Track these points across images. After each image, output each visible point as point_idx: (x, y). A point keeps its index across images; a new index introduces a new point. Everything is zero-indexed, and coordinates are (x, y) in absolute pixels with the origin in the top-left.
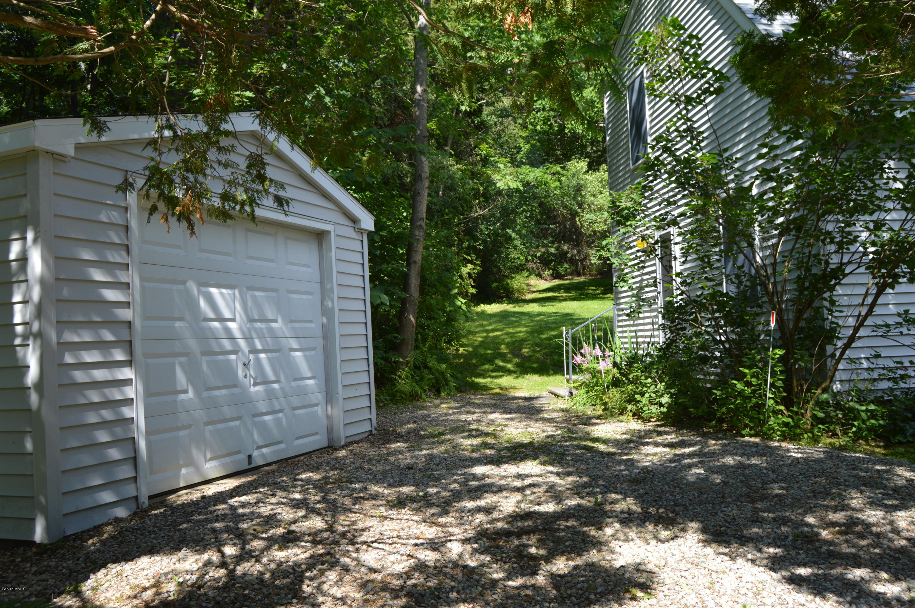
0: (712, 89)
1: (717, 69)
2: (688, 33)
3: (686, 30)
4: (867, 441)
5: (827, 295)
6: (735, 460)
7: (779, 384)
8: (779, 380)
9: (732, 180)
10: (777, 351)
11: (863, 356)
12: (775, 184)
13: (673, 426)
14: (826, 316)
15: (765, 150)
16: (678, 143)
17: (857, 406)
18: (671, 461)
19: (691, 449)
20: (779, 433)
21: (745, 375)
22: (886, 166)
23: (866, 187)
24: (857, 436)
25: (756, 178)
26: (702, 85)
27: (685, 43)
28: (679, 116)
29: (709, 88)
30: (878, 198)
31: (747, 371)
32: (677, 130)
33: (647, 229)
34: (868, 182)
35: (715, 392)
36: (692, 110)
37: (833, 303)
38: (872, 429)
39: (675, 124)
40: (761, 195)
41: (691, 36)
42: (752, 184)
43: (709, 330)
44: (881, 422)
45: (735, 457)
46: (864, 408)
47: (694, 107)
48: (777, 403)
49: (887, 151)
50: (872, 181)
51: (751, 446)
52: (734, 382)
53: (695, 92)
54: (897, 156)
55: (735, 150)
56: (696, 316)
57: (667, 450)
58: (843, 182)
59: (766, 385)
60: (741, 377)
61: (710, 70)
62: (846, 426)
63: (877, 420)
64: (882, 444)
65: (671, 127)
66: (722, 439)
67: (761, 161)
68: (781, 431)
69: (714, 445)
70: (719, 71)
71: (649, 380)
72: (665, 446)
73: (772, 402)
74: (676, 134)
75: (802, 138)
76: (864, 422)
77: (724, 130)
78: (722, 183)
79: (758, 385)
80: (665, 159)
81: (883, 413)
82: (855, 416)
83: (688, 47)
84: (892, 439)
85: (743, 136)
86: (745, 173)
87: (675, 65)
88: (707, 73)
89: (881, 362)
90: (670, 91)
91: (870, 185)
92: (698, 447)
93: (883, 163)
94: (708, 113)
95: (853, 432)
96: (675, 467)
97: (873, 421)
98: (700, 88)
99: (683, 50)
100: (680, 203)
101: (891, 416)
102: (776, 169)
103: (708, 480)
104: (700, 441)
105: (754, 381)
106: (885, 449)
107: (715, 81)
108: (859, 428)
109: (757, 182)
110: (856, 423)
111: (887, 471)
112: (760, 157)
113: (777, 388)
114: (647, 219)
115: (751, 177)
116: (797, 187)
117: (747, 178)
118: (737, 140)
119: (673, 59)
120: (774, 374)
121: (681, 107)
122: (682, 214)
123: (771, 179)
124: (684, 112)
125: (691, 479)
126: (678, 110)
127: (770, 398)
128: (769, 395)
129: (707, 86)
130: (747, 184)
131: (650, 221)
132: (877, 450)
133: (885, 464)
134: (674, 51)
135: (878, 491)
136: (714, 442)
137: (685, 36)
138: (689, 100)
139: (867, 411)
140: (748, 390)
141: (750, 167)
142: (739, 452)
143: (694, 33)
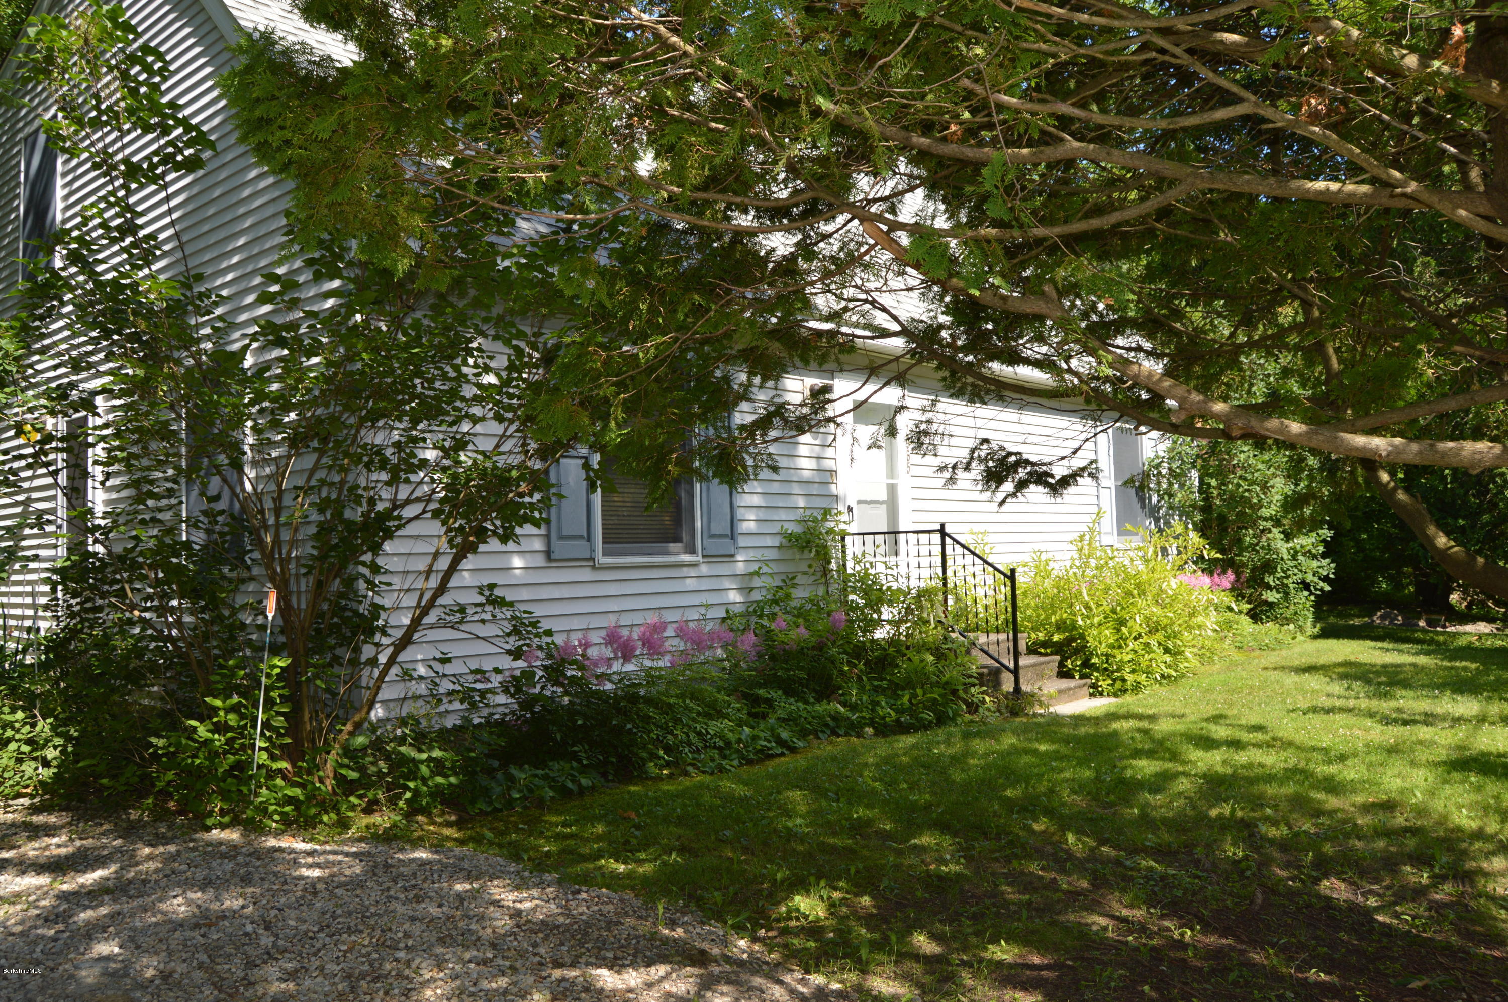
0: (179, 158)
1: (194, 121)
2: (141, 41)
3: (138, 35)
4: (429, 815)
5: (367, 557)
6: (189, 902)
7: (279, 722)
8: (279, 713)
9: (208, 337)
10: (277, 662)
11: (420, 657)
12: (286, 352)
13: (66, 809)
14: (363, 593)
15: (275, 288)
16: (103, 248)
17: (414, 754)
18: (49, 918)
19: (99, 874)
20: (276, 817)
21: (215, 710)
22: (474, 345)
23: (445, 377)
24: (414, 809)
25: (254, 337)
26: (161, 148)
27: (132, 59)
28: (112, 199)
29: (174, 155)
30: (463, 399)
31: (218, 703)
32: (104, 225)
33: (31, 410)
34: (448, 369)
35: (154, 740)
36: (137, 190)
37: (375, 569)
38: (437, 794)
39: (101, 212)
40: (262, 369)
41: (146, 49)
42: (246, 348)
43: (148, 615)
44: (453, 780)
45: (191, 895)
46: (424, 756)
47: (142, 187)
48: (273, 757)
49: (477, 321)
50: (457, 369)
51: (223, 856)
52: (193, 723)
53: (148, 158)
54: (492, 332)
55: (218, 282)
56: (123, 589)
57: (44, 880)
58: (405, 364)
59: (254, 727)
60: (206, 714)
61: (180, 122)
62: (394, 791)
63: (446, 776)
64: (453, 818)
65: (92, 217)
66: (165, 840)
67: (267, 308)
68: (281, 813)
69: (150, 858)
70: (196, 127)
71: (20, 715)
72: (40, 868)
73: (265, 755)
74: (100, 231)
75: (340, 277)
76: (424, 780)
77: (201, 244)
78: (188, 341)
79: (239, 727)
80: (72, 276)
81: (454, 762)
82: (410, 771)
83: (137, 68)
84: (469, 808)
85: (235, 260)
86: (233, 326)
87: (110, 96)
88: (175, 127)
89: (449, 669)
90: (93, 144)
91: (452, 374)
92: (113, 868)
93: (470, 341)
94: (170, 211)
95: (407, 801)
96: (55, 939)
97: (440, 780)
98: (156, 153)
99: (127, 70)
100: (102, 368)
101: (468, 768)
102: (293, 326)
103: (126, 975)
104: (118, 850)
105: (232, 719)
106: (460, 830)
107: (188, 144)
108: (416, 793)
109: (255, 345)
110: (411, 785)
111: (474, 895)
112: (264, 299)
113: (275, 729)
114: (31, 393)
115: (245, 336)
116: (329, 364)
117: (237, 335)
118: (224, 265)
119: (107, 85)
120: (270, 703)
121: (117, 184)
122: (104, 391)
123: (280, 343)
124: (121, 193)
125: (89, 976)
126: (110, 188)
127: (261, 749)
128: (260, 743)
129: (170, 150)
130: (236, 347)
131: (36, 397)
132: (447, 832)
133: (469, 878)
134: (110, 69)
135: (467, 956)
136: (147, 850)
137: (135, 45)
138: (133, 171)
139: (430, 759)
140: (219, 740)
141: (243, 317)
142: (200, 874)
143: (153, 44)
